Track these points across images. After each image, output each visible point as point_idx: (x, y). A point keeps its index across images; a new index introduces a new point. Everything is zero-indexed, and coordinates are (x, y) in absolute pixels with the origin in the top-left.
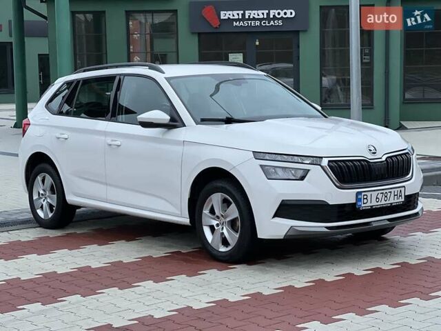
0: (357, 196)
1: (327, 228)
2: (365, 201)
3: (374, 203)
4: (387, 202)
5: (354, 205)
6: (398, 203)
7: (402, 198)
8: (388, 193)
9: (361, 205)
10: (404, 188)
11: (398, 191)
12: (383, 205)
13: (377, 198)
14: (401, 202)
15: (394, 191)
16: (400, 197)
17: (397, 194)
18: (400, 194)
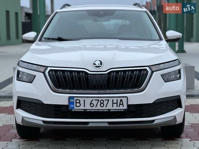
0: (69, 100)
1: (44, 122)
2: (78, 105)
3: (88, 107)
4: (104, 108)
5: (67, 106)
6: (117, 109)
7: (123, 106)
8: (104, 100)
9: (74, 107)
10: (126, 98)
11: (117, 100)
12: (98, 110)
13: (91, 104)
14: (122, 109)
15: (113, 100)
16: (121, 105)
17: (116, 102)
18: (121, 103)
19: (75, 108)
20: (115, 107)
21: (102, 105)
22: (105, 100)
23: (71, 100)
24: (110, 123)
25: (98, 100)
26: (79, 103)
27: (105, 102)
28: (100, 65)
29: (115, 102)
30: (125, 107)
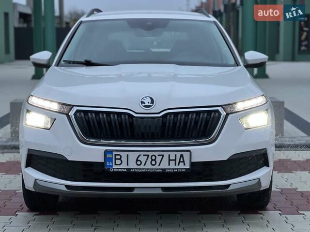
0: (105, 155)
2: (118, 162)
3: (133, 165)
4: (157, 167)
5: (102, 164)
6: (176, 169)
7: (184, 165)
8: (157, 156)
9: (112, 166)
10: (189, 153)
11: (176, 155)
12: (148, 169)
13: (137, 160)
14: (183, 169)
15: (169, 155)
16: (180, 163)
17: (174, 159)
18: (182, 160)
19: (114, 166)
20: (173, 166)
21: (153, 163)
22: (159, 155)
23: (109, 156)
24: (164, 189)
25: (148, 156)
26: (120, 159)
27: (159, 159)
28: (151, 105)
29: (173, 157)
30: (188, 166)
